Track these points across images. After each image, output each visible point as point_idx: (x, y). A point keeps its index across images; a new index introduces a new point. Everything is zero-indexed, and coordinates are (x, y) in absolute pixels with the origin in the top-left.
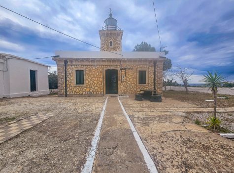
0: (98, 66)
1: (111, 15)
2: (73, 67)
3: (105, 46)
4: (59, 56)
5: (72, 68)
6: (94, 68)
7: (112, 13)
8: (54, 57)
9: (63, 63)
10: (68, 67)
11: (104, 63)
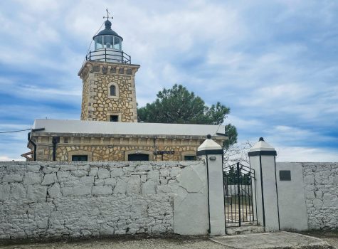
0: (115, 148)
1: (108, 24)
2: (69, 149)
3: (100, 95)
4: (43, 129)
5: (67, 152)
6: (107, 152)
7: (110, 20)
8: (34, 131)
9: (51, 142)
10: (58, 150)
11: (125, 143)
